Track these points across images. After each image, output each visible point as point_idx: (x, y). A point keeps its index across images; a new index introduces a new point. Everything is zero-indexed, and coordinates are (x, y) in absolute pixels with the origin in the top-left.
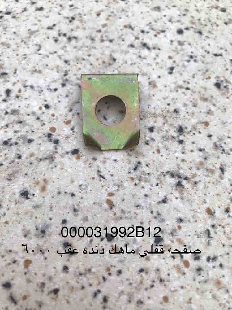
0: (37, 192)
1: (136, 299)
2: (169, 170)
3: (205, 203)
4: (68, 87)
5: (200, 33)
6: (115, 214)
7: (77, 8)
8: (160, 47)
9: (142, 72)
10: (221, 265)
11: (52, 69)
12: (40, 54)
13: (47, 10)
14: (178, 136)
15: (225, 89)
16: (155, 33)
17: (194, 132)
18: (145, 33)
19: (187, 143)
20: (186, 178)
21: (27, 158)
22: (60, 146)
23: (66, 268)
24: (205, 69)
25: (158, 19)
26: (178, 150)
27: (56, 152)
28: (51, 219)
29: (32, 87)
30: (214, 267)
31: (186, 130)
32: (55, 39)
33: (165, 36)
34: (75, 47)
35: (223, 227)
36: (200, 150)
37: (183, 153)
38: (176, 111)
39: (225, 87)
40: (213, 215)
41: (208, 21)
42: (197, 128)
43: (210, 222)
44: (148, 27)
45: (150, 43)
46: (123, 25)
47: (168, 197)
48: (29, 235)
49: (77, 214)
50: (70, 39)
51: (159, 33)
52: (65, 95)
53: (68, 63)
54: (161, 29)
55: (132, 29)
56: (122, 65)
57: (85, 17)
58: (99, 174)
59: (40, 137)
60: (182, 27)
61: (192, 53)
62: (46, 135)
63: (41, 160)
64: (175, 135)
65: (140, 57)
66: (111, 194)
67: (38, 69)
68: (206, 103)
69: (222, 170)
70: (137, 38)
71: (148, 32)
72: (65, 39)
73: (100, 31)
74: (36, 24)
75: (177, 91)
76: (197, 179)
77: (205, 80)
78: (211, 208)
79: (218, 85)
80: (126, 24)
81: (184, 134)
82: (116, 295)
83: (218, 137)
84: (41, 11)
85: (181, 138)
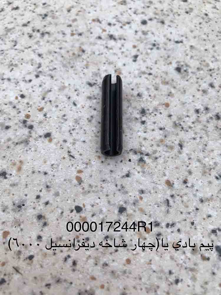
0: (14, 172)
1: (102, 263)
2: (133, 148)
3: (165, 175)
4: (42, 77)
5: (163, 22)
6: (83, 189)
7: (50, 6)
8: (125, 38)
9: (109, 61)
10: (179, 230)
11: (27, 63)
12: (16, 49)
13: (22, 9)
14: (141, 118)
15: (185, 73)
16: (121, 25)
17: (155, 113)
18: (112, 26)
19: (149, 123)
20: (147, 155)
21: (5, 143)
22: (34, 130)
23: (39, 238)
24: (166, 56)
25: (124, 12)
26: (140, 130)
27: (31, 136)
28: (26, 195)
29: (9, 80)
30: (172, 232)
31: (148, 112)
32: (29, 35)
33: (130, 27)
34: (48, 42)
35: (181, 197)
36: (161, 129)
37: (145, 132)
38: (139, 95)
39: (185, 71)
40: (172, 186)
41: (170, 12)
42: (158, 109)
43: (169, 192)
44: (115, 20)
45: (116, 34)
46: (91, 19)
47: (131, 172)
48: (8, 210)
49: (50, 190)
50: (43, 34)
51: (124, 25)
52: (38, 85)
53: (42, 56)
54: (126, 20)
55: (100, 22)
56: (90, 55)
57: (56, 13)
58: (70, 154)
59: (16, 124)
60: (146, 18)
61: (155, 41)
62: (22, 121)
63: (17, 144)
64: (138, 116)
65: (107, 47)
66: (80, 172)
67: (14, 63)
68: (167, 86)
69: (181, 146)
70: (104, 31)
71: (114, 25)
72: (38, 35)
73: (70, 26)
74: (12, 22)
75: (140, 77)
76: (157, 155)
77: (167, 66)
78: (170, 180)
79: (178, 70)
80: (94, 18)
81: (147, 115)
82: (85, 259)
83: (178, 117)
84: (16, 11)
85: (144, 119)
